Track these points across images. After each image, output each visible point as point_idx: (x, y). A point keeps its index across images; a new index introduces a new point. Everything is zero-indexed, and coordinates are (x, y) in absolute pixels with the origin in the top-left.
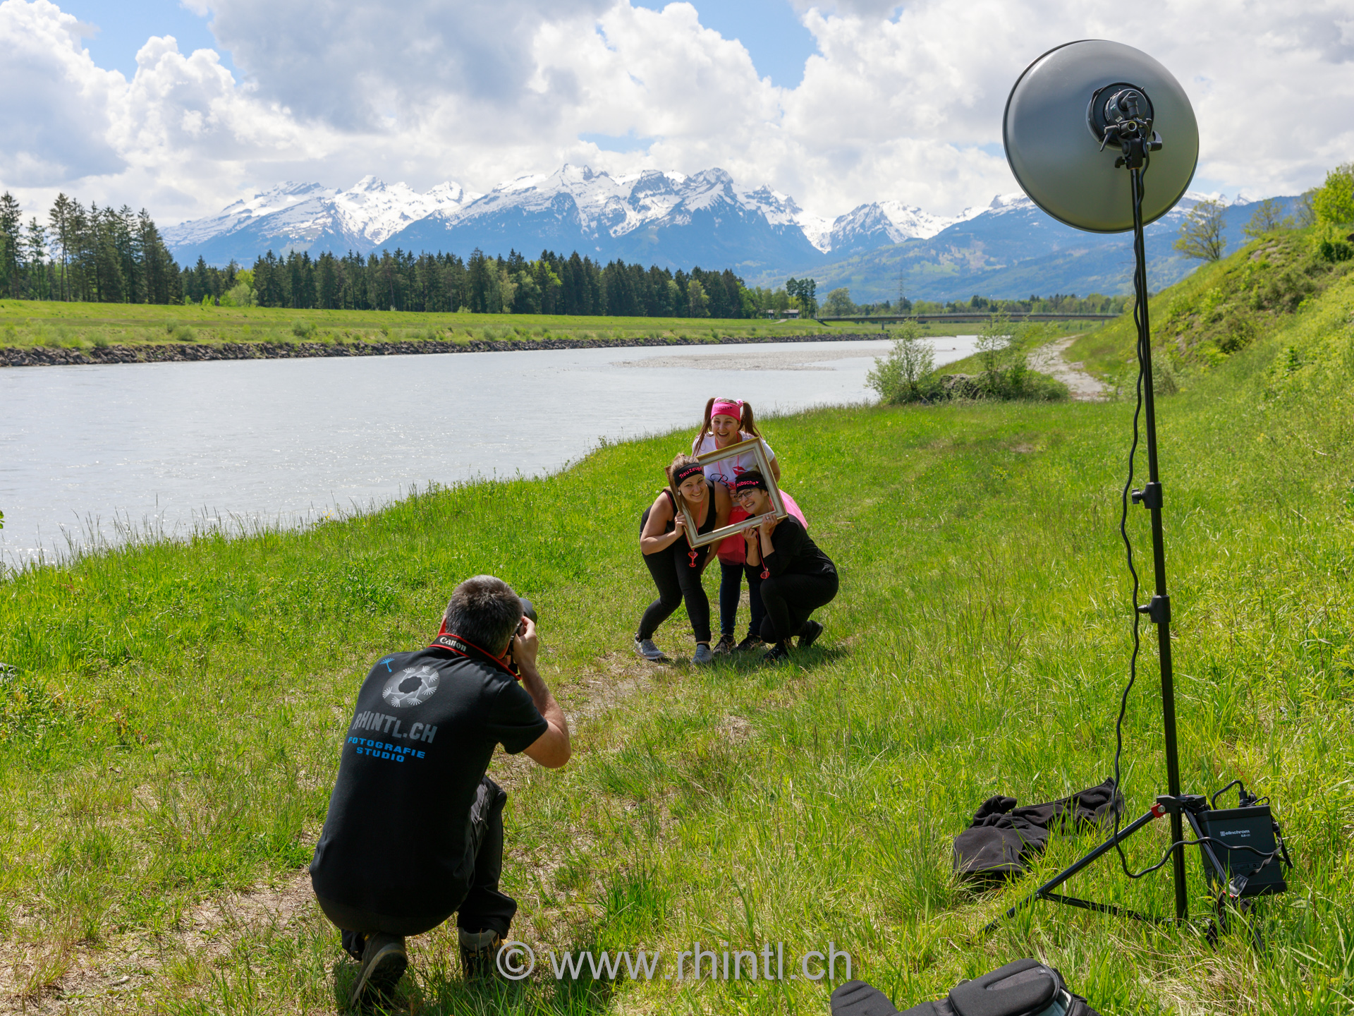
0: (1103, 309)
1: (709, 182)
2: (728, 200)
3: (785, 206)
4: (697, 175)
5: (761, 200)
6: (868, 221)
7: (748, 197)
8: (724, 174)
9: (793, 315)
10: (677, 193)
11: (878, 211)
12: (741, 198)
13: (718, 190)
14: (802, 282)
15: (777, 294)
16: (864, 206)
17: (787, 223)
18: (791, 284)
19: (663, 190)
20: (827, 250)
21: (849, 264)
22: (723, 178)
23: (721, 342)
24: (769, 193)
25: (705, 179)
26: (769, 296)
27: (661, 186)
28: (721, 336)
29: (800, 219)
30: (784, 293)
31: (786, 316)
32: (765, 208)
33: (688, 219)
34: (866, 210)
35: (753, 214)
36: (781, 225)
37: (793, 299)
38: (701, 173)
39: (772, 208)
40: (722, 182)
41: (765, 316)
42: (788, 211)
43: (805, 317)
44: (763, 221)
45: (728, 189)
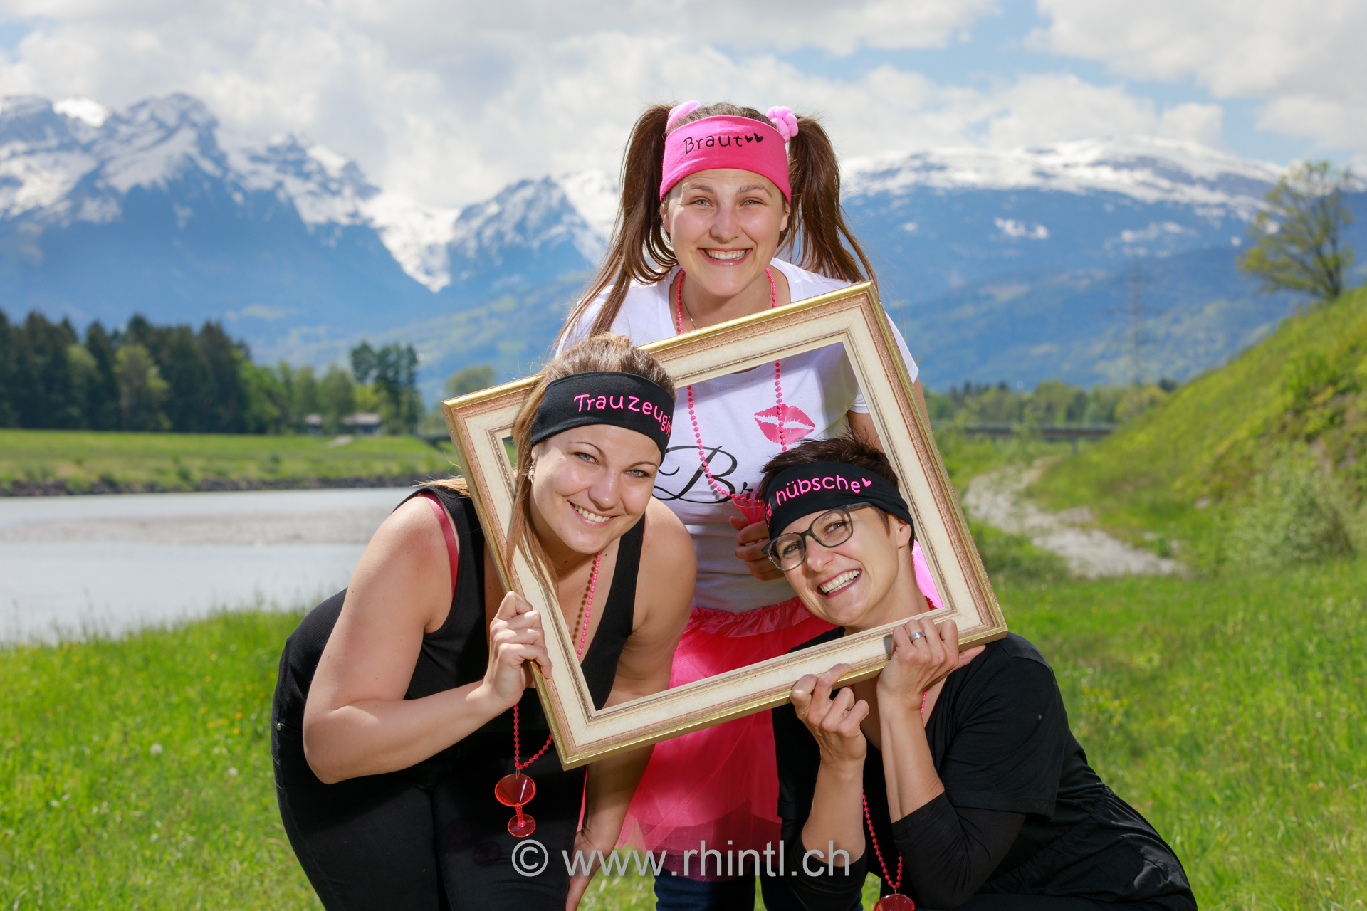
0: (1071, 415)
1: (161, 125)
2: (208, 166)
3: (341, 182)
4: (136, 108)
5: (284, 166)
6: (534, 217)
7: (255, 159)
8: (198, 105)
9: (368, 429)
10: (87, 148)
11: (556, 195)
12: (238, 162)
13: (184, 142)
14: (385, 353)
15: (328, 379)
16: (523, 184)
17: (345, 221)
18: (360, 356)
19: (53, 142)
20: (439, 282)
21: (491, 315)
22: (196, 117)
23: (198, 489)
24: (302, 151)
25: (153, 118)
26: (310, 386)
27: (49, 131)
28: (197, 475)
29: (378, 211)
30: (343, 377)
31: (352, 430)
32: (294, 186)
33: (112, 210)
34: (528, 193)
35: (266, 198)
36: (330, 226)
37: (366, 390)
38: (143, 104)
39: (312, 186)
40: (194, 125)
41: (301, 429)
42: (348, 191)
43: (394, 432)
44: (289, 214)
45: (206, 140)
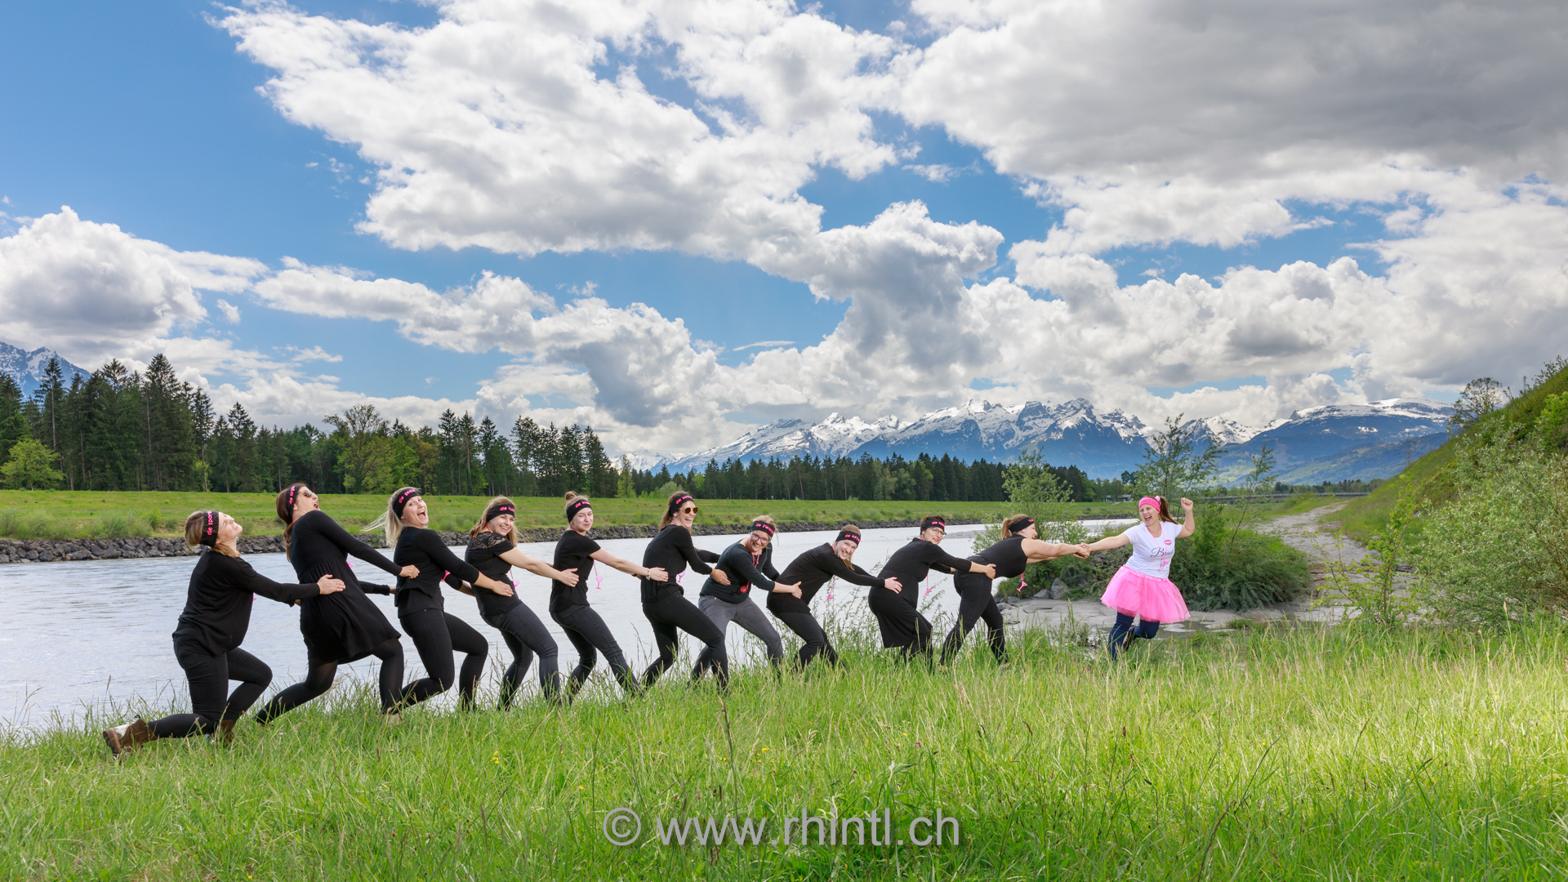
1: (1075, 408)
2: (1089, 420)
3: (1132, 424)
4: (1066, 404)
5: (1114, 419)
6: (1196, 432)
7: (1105, 418)
8: (1086, 402)
10: (1052, 417)
11: (1204, 424)
12: (1099, 419)
13: (1082, 414)
15: (1114, 483)
16: (1193, 421)
17: (1134, 435)
18: (1125, 475)
19: (1041, 415)
22: (1086, 405)
24: (1120, 414)
25: (1072, 406)
26: (1107, 486)
27: (1040, 412)
29: (1143, 432)
30: (1117, 482)
32: (1117, 425)
33: (1060, 436)
34: (1194, 424)
35: (1108, 429)
36: (1129, 437)
38: (1069, 402)
39: (1123, 425)
40: (1085, 408)
42: (1134, 427)
44: (1116, 434)
45: (1089, 413)
